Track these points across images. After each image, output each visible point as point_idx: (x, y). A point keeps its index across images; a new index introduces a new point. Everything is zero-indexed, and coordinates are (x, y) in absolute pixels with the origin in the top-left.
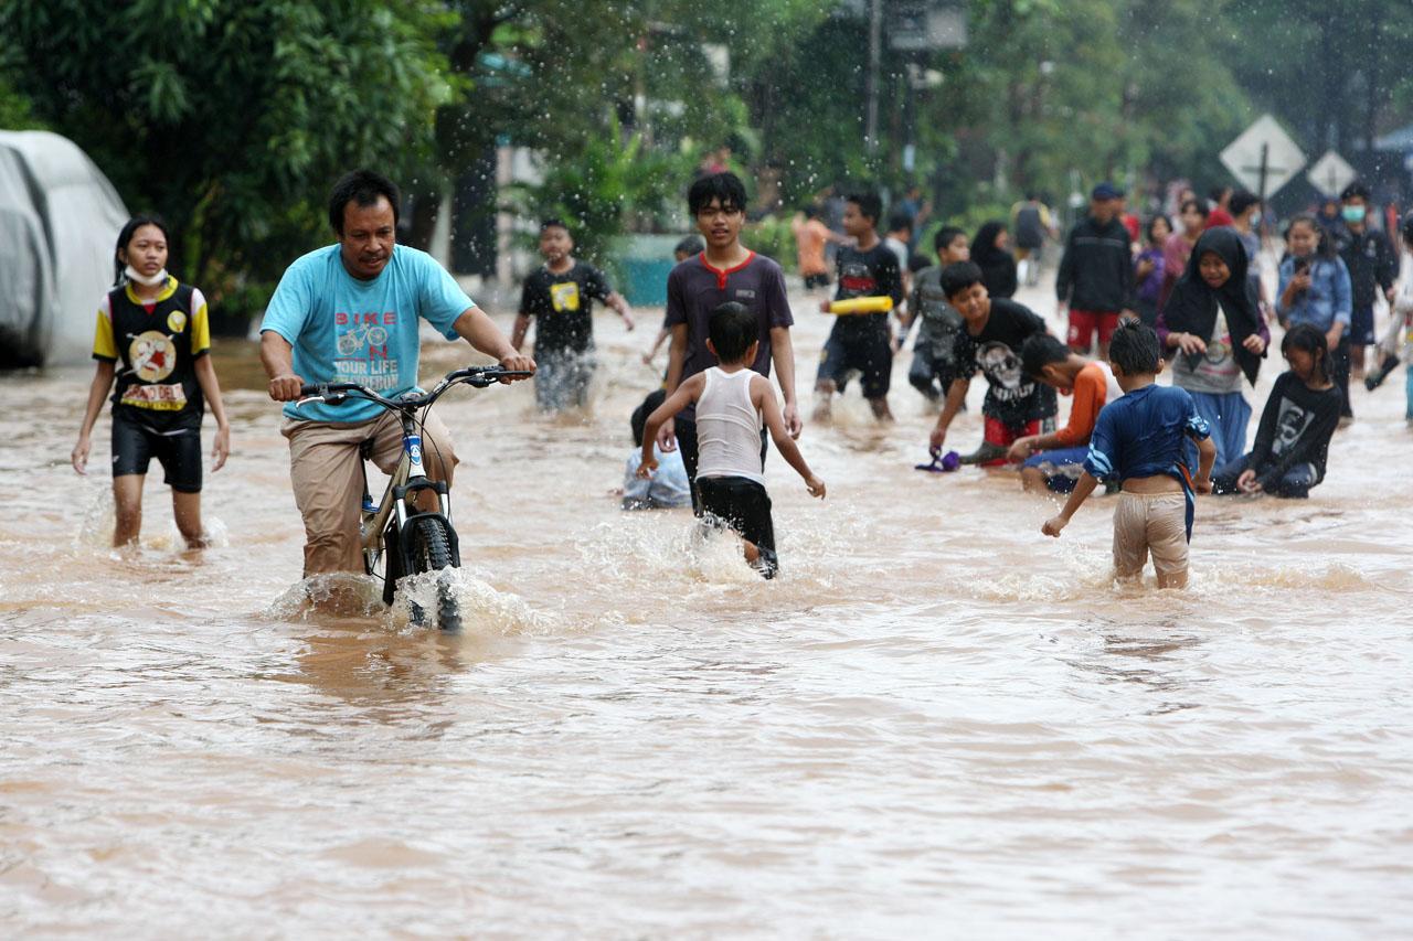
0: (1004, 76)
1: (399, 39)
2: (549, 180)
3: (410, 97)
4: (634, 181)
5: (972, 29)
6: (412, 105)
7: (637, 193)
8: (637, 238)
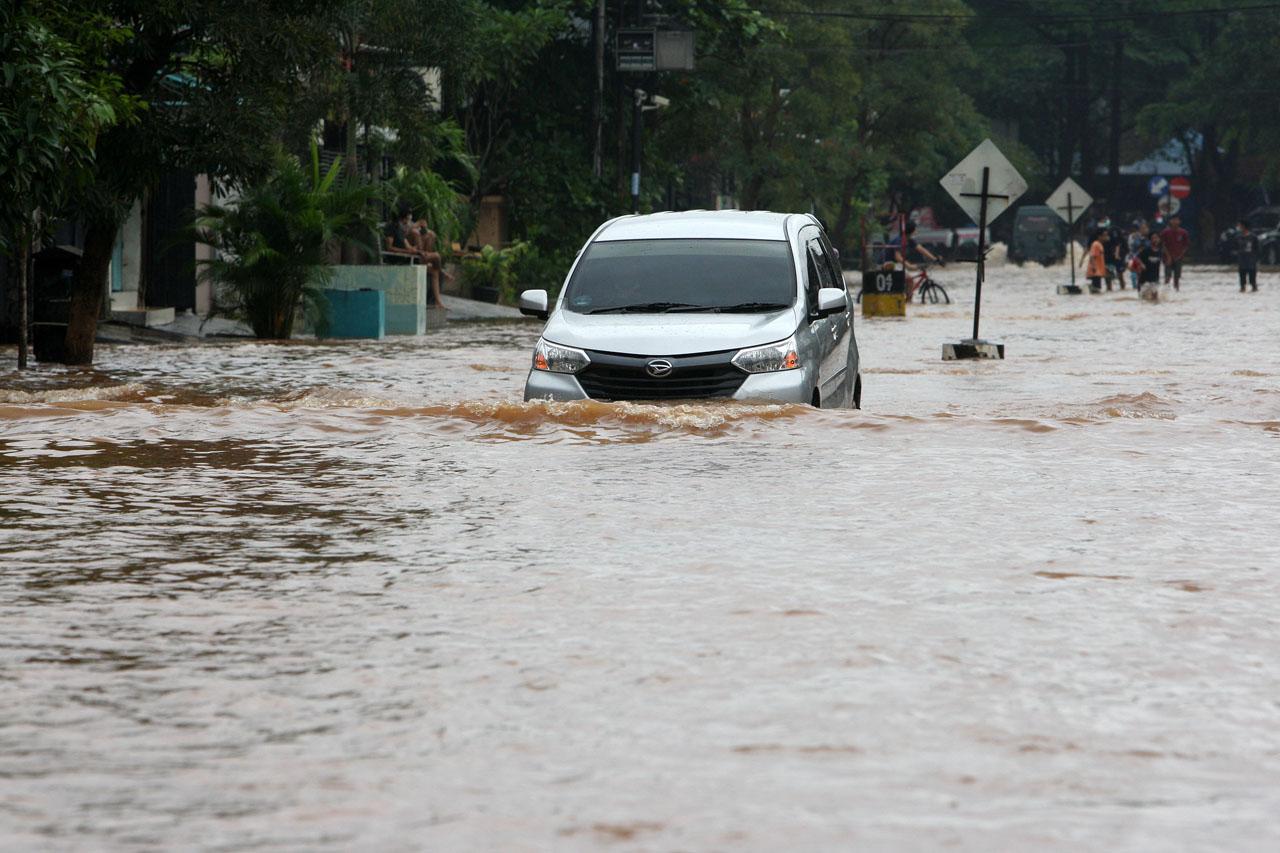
0: (737, 101)
1: (56, 56)
2: (244, 207)
3: (67, 118)
4: (334, 207)
5: (699, 54)
6: (70, 127)
7: (338, 219)
8: (340, 269)
